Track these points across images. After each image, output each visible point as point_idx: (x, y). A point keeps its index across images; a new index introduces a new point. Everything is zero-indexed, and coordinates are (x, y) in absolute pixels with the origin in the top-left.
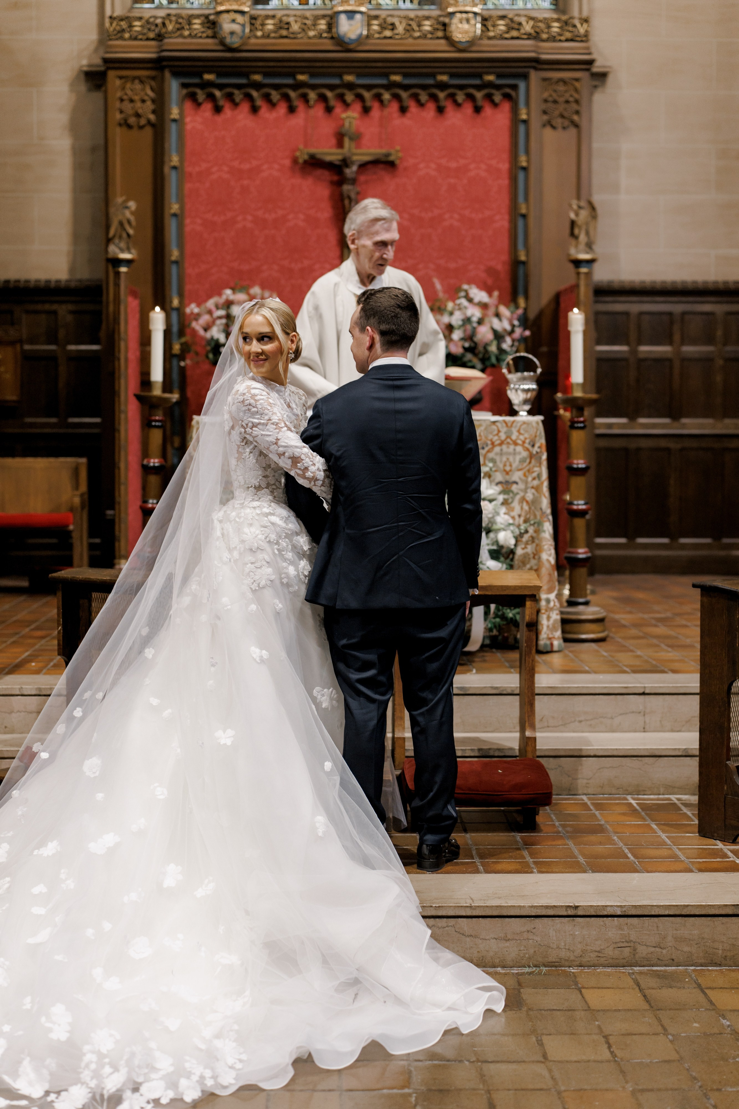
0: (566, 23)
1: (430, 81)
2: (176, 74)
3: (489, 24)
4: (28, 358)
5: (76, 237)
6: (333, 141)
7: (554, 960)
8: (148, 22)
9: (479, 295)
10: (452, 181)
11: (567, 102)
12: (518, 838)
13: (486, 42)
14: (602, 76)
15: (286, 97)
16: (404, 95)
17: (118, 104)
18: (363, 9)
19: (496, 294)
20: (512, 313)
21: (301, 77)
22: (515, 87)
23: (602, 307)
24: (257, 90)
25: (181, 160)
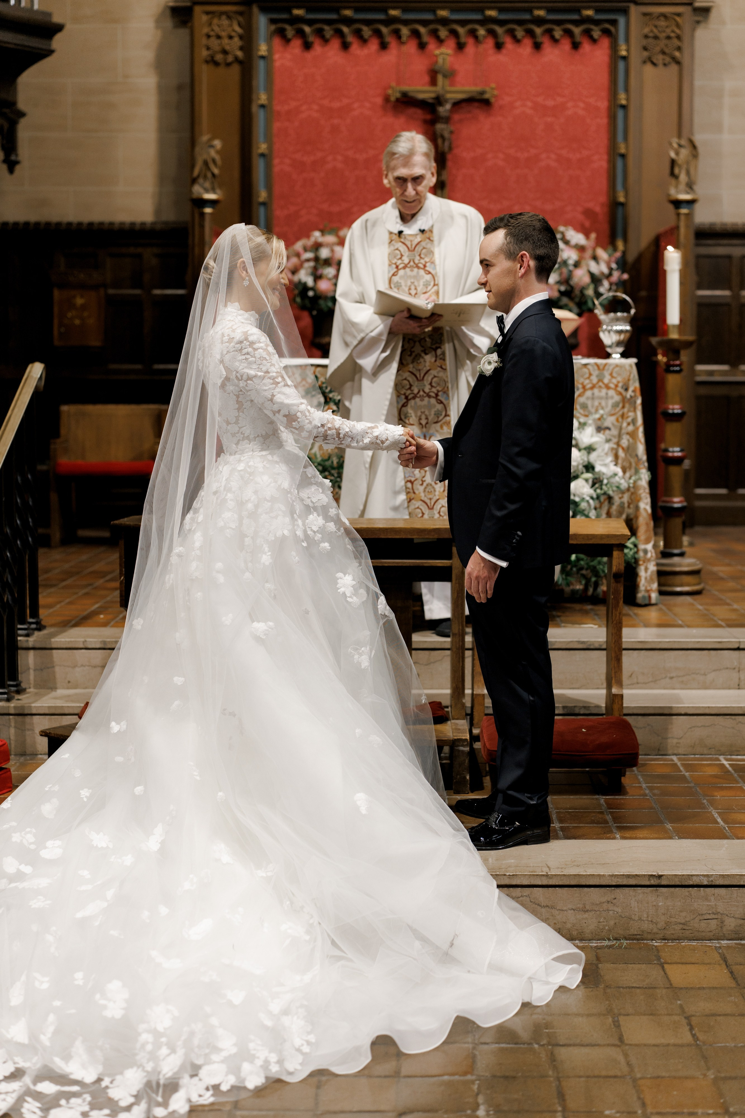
1: (527, 17)
2: (265, 9)
4: (112, 302)
5: (162, 179)
6: (427, 79)
7: (636, 933)
9: (576, 237)
10: (549, 119)
11: (669, 38)
12: (602, 801)
14: (706, 11)
15: (378, 33)
16: (500, 30)
17: (204, 41)
19: (593, 236)
20: (610, 256)
21: (393, 12)
22: (614, 23)
23: (703, 251)
24: (348, 26)
25: (270, 98)
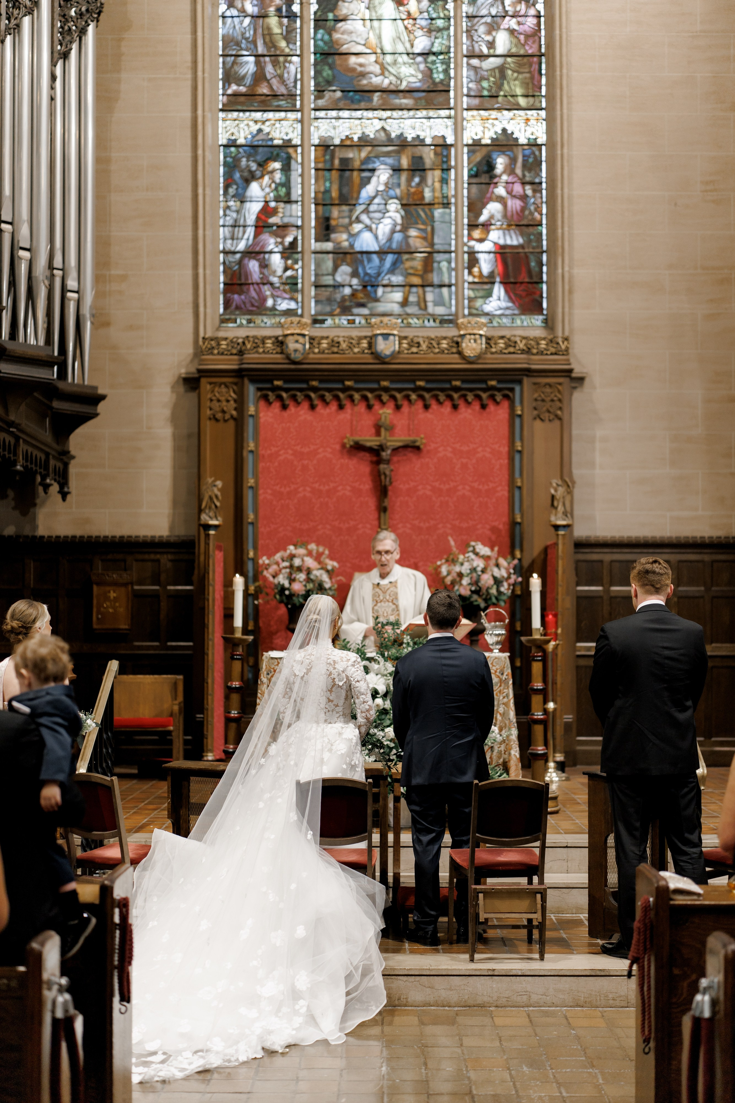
0: (551, 341)
1: (447, 386)
2: (253, 381)
3: (492, 342)
4: (137, 595)
5: (175, 503)
6: (373, 431)
7: (480, 1003)
8: (232, 341)
9: (484, 550)
10: (464, 461)
11: (552, 400)
13: (489, 356)
14: (581, 380)
15: (337, 398)
16: (427, 395)
17: (208, 404)
18: (395, 332)
19: (496, 549)
20: (509, 563)
21: (348, 383)
22: (512, 390)
23: (581, 557)
24: (315, 392)
25: (256, 446)
